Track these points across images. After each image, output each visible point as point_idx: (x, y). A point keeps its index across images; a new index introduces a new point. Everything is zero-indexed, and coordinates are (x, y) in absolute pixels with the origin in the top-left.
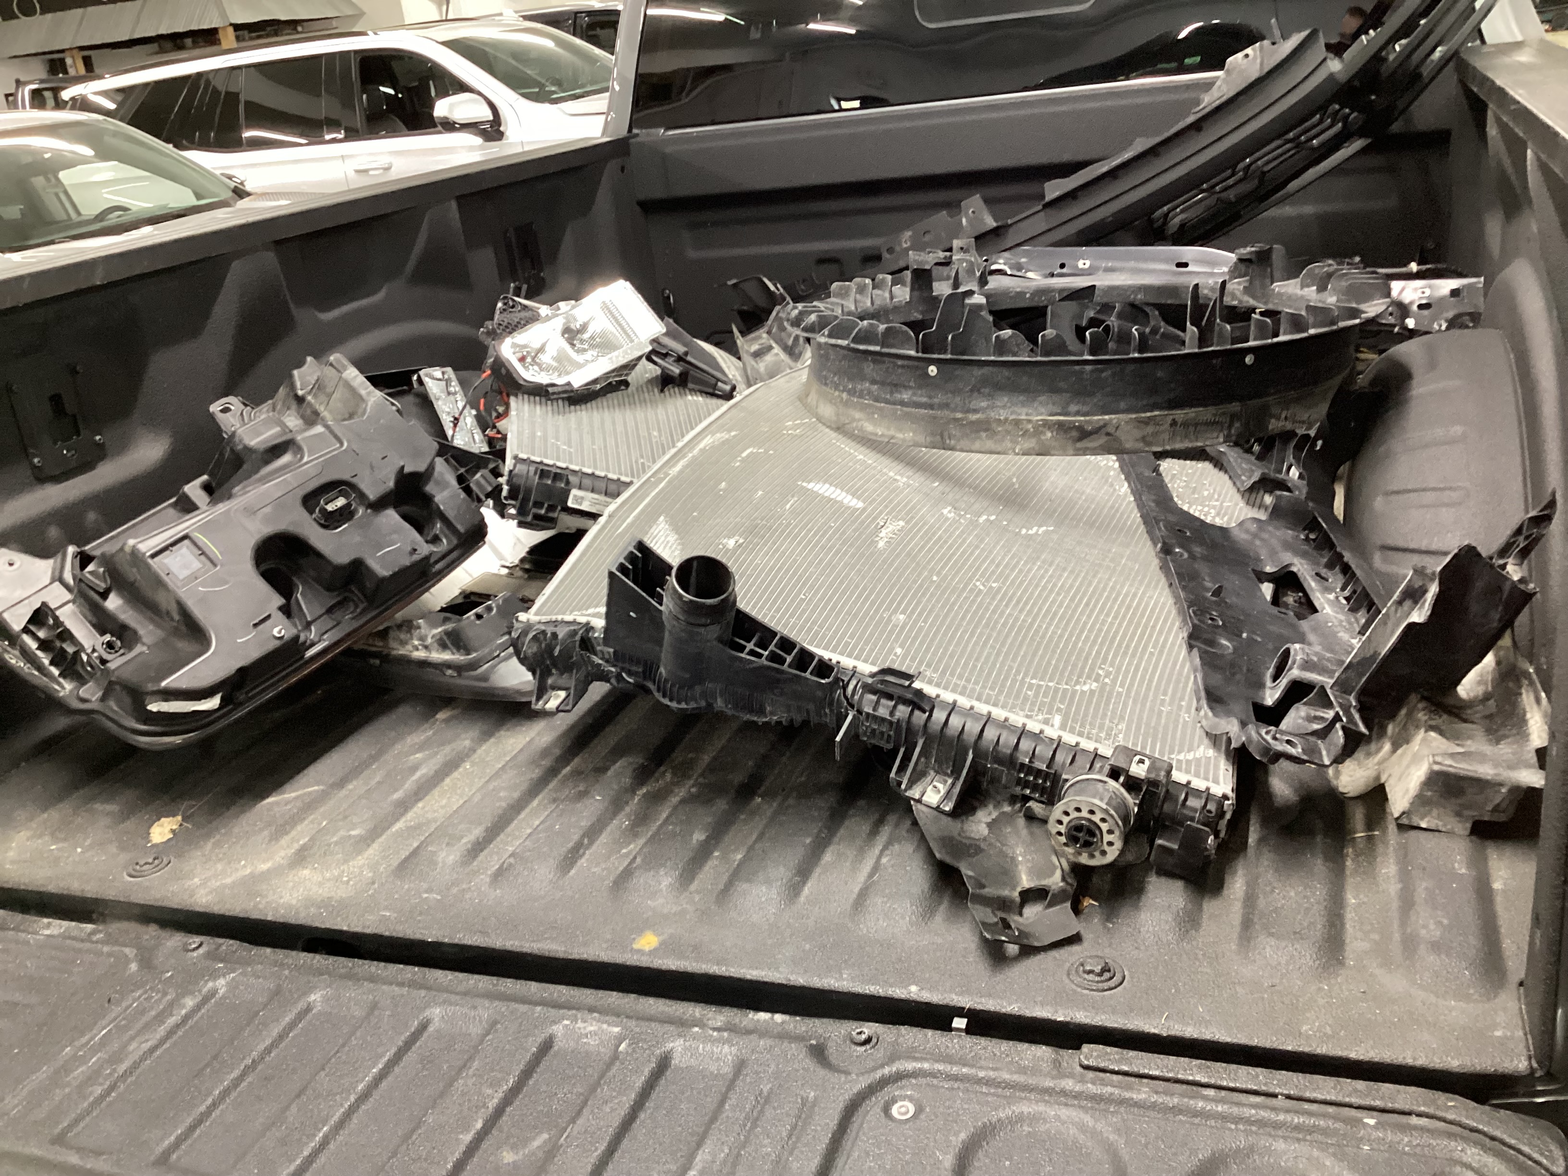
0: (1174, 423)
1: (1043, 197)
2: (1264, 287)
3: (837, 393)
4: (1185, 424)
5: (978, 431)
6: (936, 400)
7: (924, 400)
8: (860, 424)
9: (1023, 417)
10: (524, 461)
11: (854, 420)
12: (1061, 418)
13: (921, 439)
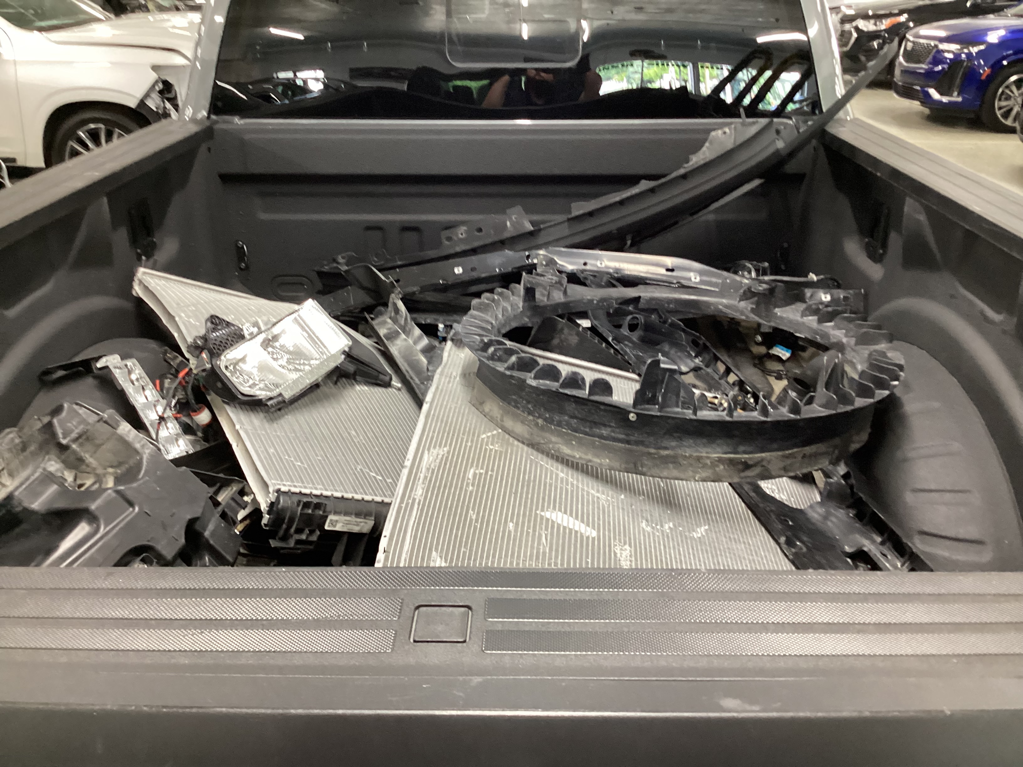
0: (804, 456)
1: (570, 212)
2: (768, 310)
3: (531, 418)
4: (811, 456)
5: (667, 463)
6: (632, 438)
7: (622, 436)
8: (557, 446)
9: (704, 455)
10: (285, 493)
11: (551, 442)
12: (732, 456)
13: (616, 464)
